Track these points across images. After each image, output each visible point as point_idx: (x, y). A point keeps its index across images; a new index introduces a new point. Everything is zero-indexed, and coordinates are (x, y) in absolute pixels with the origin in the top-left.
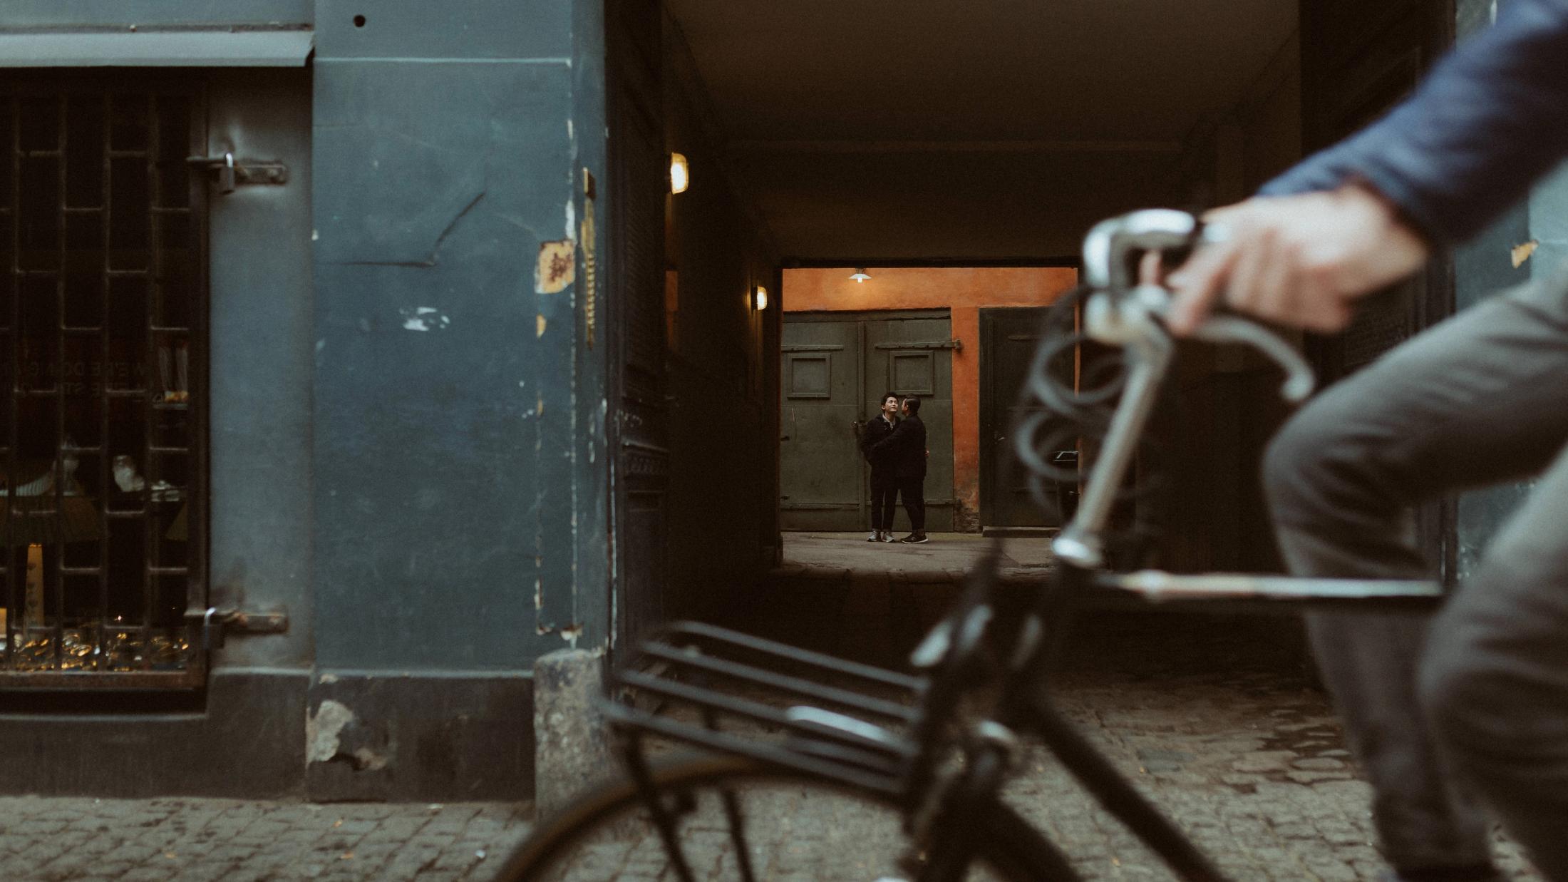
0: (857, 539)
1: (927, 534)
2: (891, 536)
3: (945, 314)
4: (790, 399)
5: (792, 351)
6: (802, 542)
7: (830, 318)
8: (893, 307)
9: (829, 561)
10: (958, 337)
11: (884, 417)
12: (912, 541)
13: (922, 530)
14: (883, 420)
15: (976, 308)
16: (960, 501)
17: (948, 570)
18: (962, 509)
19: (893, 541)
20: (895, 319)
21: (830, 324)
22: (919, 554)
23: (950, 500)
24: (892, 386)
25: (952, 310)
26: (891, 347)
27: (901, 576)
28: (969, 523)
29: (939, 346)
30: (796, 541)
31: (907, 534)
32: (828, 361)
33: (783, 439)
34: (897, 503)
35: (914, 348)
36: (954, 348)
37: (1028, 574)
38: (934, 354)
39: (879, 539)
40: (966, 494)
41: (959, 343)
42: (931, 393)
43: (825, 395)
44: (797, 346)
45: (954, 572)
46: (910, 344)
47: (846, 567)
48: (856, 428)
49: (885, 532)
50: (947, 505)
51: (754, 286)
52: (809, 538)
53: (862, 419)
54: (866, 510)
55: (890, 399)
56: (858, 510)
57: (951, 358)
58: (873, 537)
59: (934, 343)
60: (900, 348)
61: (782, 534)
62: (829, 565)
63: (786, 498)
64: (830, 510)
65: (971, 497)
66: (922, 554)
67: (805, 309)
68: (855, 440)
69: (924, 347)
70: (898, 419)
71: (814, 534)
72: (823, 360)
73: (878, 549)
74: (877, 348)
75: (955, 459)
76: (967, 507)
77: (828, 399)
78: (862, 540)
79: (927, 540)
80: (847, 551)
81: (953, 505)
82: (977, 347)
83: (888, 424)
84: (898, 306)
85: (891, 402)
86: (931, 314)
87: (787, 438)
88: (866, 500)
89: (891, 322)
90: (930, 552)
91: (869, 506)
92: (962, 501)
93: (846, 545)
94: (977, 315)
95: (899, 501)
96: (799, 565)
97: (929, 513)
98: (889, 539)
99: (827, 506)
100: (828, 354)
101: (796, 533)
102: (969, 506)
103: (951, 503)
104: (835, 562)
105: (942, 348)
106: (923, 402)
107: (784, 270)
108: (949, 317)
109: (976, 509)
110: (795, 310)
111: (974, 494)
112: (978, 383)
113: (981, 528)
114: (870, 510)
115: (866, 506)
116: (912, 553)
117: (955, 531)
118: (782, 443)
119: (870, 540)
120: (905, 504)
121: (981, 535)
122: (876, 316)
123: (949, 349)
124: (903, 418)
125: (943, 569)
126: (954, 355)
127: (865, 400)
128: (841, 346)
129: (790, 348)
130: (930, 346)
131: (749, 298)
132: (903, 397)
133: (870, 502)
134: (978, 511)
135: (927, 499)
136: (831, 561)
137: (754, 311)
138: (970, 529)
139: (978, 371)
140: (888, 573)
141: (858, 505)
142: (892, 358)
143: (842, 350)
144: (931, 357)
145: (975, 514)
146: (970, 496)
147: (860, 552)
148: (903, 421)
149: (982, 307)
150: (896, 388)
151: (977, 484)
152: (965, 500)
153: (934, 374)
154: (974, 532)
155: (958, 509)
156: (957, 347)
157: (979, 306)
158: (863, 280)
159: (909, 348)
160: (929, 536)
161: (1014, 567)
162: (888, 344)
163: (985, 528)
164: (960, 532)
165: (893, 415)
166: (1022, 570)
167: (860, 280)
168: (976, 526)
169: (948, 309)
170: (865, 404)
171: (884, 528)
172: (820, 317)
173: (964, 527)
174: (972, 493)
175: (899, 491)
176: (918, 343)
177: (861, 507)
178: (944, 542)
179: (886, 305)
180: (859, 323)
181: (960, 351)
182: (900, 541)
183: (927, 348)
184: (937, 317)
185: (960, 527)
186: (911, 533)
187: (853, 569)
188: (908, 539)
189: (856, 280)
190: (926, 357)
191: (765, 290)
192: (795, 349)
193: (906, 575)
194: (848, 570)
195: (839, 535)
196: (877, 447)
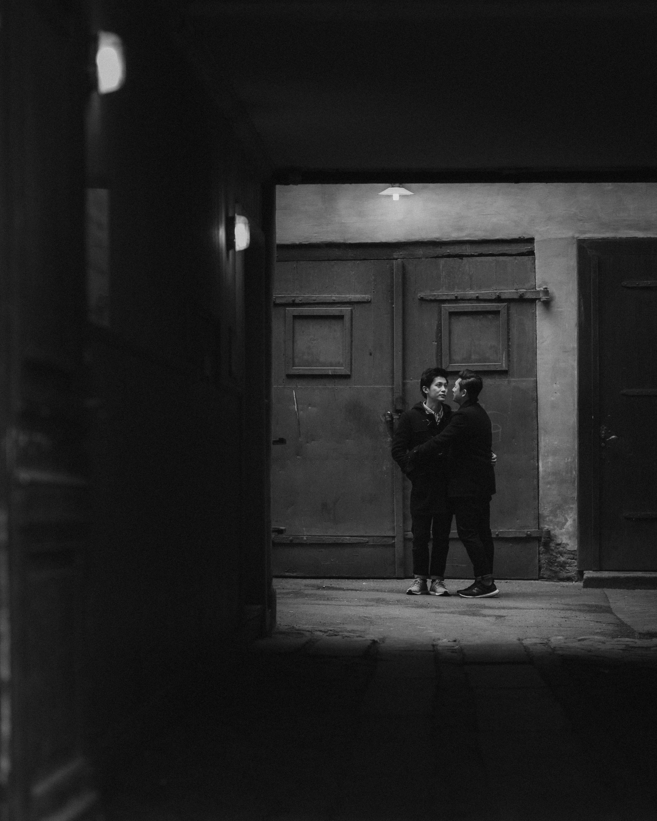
0: (391, 591)
1: (497, 583)
2: (443, 586)
3: (525, 248)
4: (290, 377)
5: (294, 304)
6: (307, 595)
7: (351, 253)
8: (445, 238)
9: (345, 626)
10: (545, 283)
11: (425, 406)
12: (474, 595)
13: (490, 576)
14: (424, 410)
15: (573, 238)
16: (548, 532)
17: (527, 642)
18: (552, 545)
19: (446, 594)
20: (449, 256)
21: (350, 264)
22: (485, 616)
23: (532, 530)
24: (445, 359)
25: (535, 241)
26: (444, 298)
27: (453, 651)
28: (563, 565)
29: (516, 297)
30: (298, 594)
31: (468, 583)
32: (347, 318)
33: (275, 442)
34: (451, 536)
35: (478, 299)
36: (539, 299)
37: (647, 648)
38: (508, 309)
39: (424, 591)
40: (559, 522)
41: (546, 292)
42: (504, 367)
43: (342, 370)
44: (301, 297)
45: (535, 644)
46: (472, 293)
47: (370, 637)
48: (390, 423)
49: (433, 581)
50: (528, 539)
51: (230, 215)
52: (319, 588)
53: (399, 407)
54: (405, 546)
55: (439, 380)
56: (393, 545)
57: (534, 315)
58: (415, 588)
59: (509, 292)
60: (456, 300)
61: (275, 581)
62: (346, 634)
63: (280, 532)
64: (351, 545)
65: (565, 527)
66: (489, 616)
67: (314, 240)
68: (389, 439)
69: (494, 297)
70: (447, 408)
71: (327, 583)
72: (340, 318)
73: (422, 606)
74: (422, 299)
75: (541, 469)
76: (559, 541)
77: (347, 377)
78: (399, 592)
79: (497, 591)
80: (373, 611)
81: (538, 539)
82: (574, 299)
83: (431, 416)
84: (455, 236)
85: (440, 385)
86: (506, 249)
87: (282, 441)
88: (405, 531)
89: (442, 261)
90: (502, 612)
91: (410, 539)
92: (552, 532)
93: (372, 600)
94: (573, 251)
95: (454, 532)
96: (299, 633)
97: (500, 550)
98: (440, 590)
99: (347, 540)
100: (346, 310)
101: (299, 581)
102: (564, 539)
103: (534, 535)
104: (355, 627)
105: (522, 300)
106: (487, 382)
107: (278, 187)
108: (531, 253)
109: (572, 545)
110: (297, 243)
111: (570, 522)
112: (576, 352)
113: (581, 573)
114: (410, 545)
115: (406, 539)
116: (474, 614)
117: (540, 578)
118: (272, 446)
119: (410, 593)
120: (463, 537)
121: (581, 584)
122: (420, 252)
123: (533, 301)
124: (455, 408)
125: (519, 640)
126: (539, 310)
127: (404, 377)
128: (367, 297)
129: (290, 300)
130: (503, 297)
131: (222, 234)
132: (455, 374)
133: (410, 535)
134: (576, 548)
135: (496, 530)
136: (349, 627)
137: (231, 252)
138: (564, 574)
139: (575, 333)
140: (433, 646)
141: (394, 537)
142: (445, 316)
143: (368, 302)
144: (503, 312)
145: (570, 552)
146: (564, 524)
147: (395, 611)
148: (457, 414)
149: (582, 236)
150: (451, 361)
151: (575, 506)
152: (556, 531)
153: (509, 339)
154: (569, 579)
155: (546, 545)
156: (544, 298)
157: (576, 235)
158: (402, 196)
159: (470, 300)
160: (501, 586)
161: (628, 636)
162: (442, 293)
163: (588, 574)
164: (549, 579)
165: (440, 405)
166: (639, 642)
167: (396, 197)
168: (572, 570)
169: (531, 240)
170: (404, 384)
171: (433, 574)
172: (337, 253)
173: (556, 572)
174: (566, 520)
175: (454, 516)
176: (484, 293)
177: (398, 541)
178: (524, 596)
179: (433, 235)
180: (394, 262)
181: (547, 304)
182: (458, 594)
183: (499, 299)
184: (514, 253)
185: (548, 573)
186: (473, 581)
187: (383, 640)
188: (467, 592)
189: (390, 196)
190: (497, 313)
191: (247, 221)
192: (297, 301)
193: (461, 650)
194: (374, 642)
195: (364, 583)
196: (417, 453)
